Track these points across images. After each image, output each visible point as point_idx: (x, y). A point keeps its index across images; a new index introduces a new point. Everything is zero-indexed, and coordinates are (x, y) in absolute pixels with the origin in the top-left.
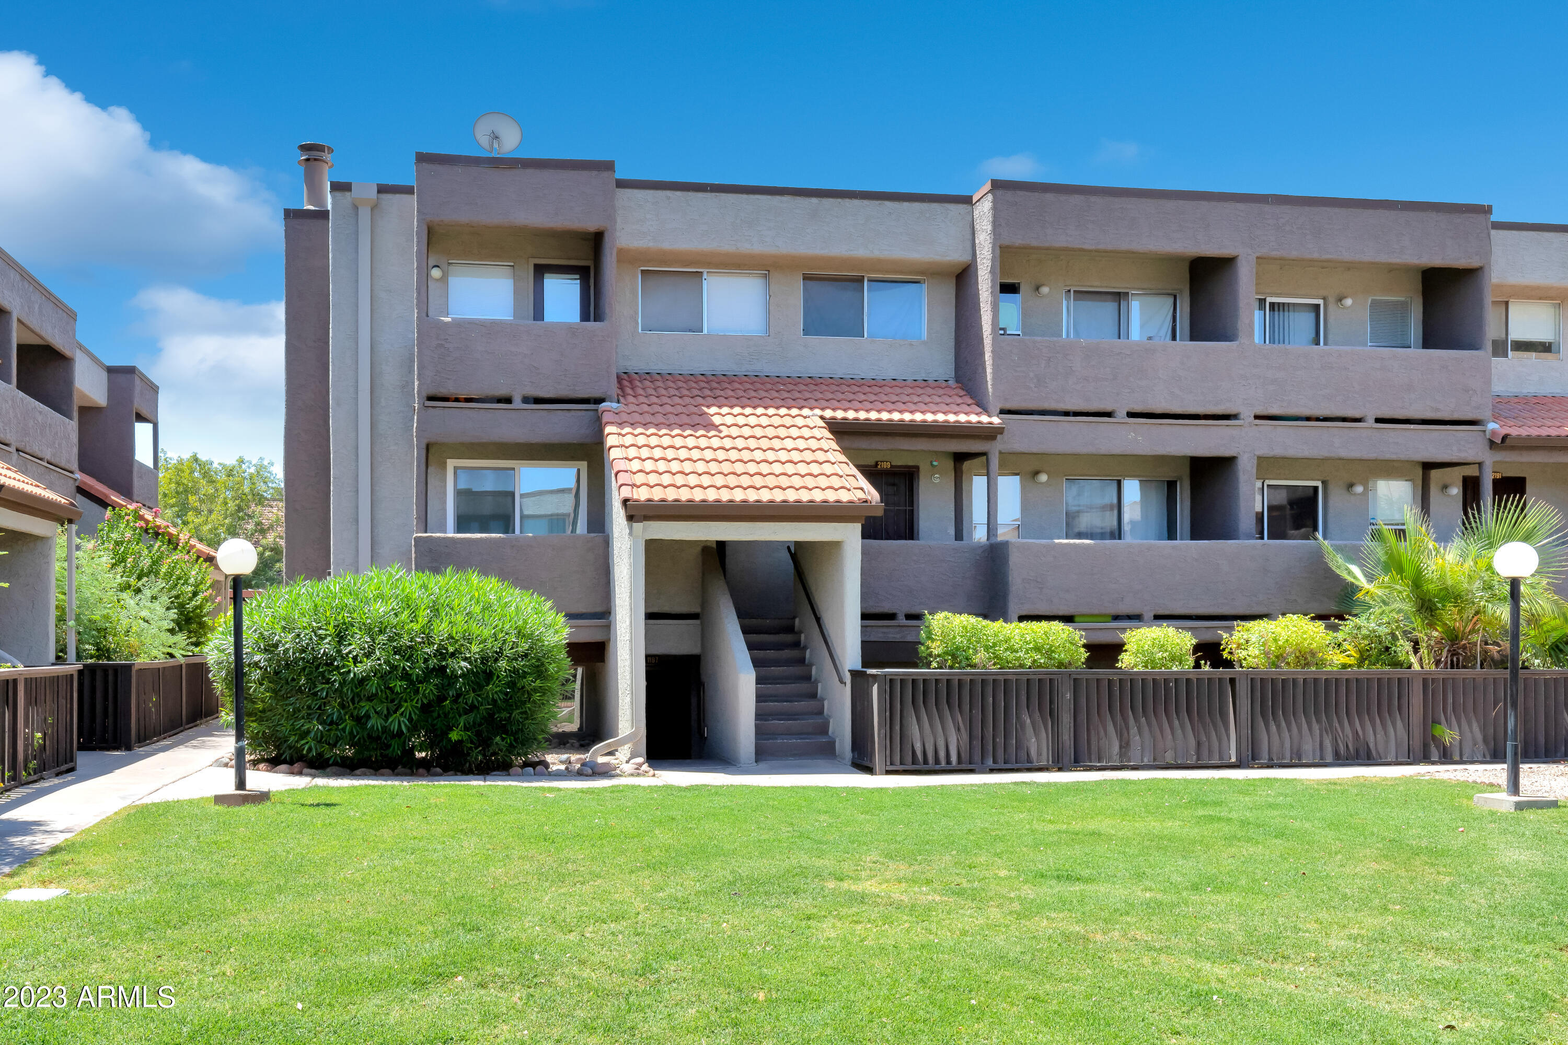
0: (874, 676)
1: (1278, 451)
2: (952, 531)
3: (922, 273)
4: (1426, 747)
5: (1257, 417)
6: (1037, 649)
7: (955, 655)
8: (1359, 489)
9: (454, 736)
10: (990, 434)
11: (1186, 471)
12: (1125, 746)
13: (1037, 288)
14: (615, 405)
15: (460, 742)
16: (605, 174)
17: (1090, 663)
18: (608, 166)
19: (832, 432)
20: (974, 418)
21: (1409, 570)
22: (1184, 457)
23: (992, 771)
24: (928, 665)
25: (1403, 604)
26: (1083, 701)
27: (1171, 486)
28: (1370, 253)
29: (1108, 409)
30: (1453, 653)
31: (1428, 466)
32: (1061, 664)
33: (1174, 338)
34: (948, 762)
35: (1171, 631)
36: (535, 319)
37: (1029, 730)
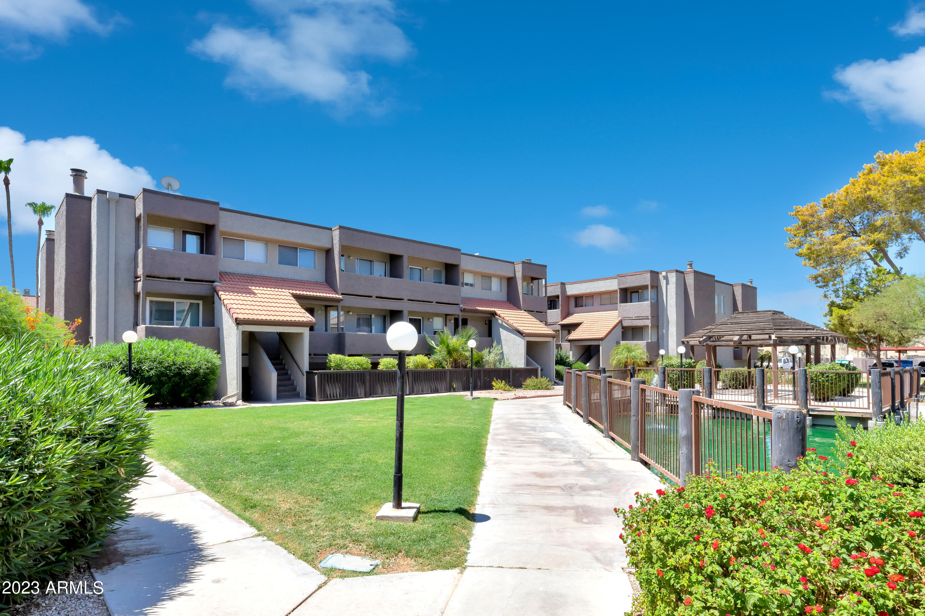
0: (316, 373)
1: (413, 310)
2: (324, 328)
3: (316, 249)
4: (450, 388)
5: (408, 300)
6: (358, 364)
7: (338, 366)
8: (431, 320)
9: (183, 395)
10: (338, 300)
11: (389, 313)
12: (382, 391)
13: (349, 257)
14: (219, 284)
15: (185, 397)
16: (216, 206)
17: (372, 368)
18: (217, 204)
19: (294, 297)
20: (334, 296)
21: (446, 344)
22: (388, 310)
23: (348, 399)
24: (330, 369)
25: (444, 353)
26: (372, 379)
27: (385, 317)
28: (435, 258)
29: (371, 295)
30: (455, 364)
31: (446, 315)
32: (365, 369)
33: (385, 276)
34: (337, 397)
35: (392, 359)
36: (183, 251)
37: (358, 387)
